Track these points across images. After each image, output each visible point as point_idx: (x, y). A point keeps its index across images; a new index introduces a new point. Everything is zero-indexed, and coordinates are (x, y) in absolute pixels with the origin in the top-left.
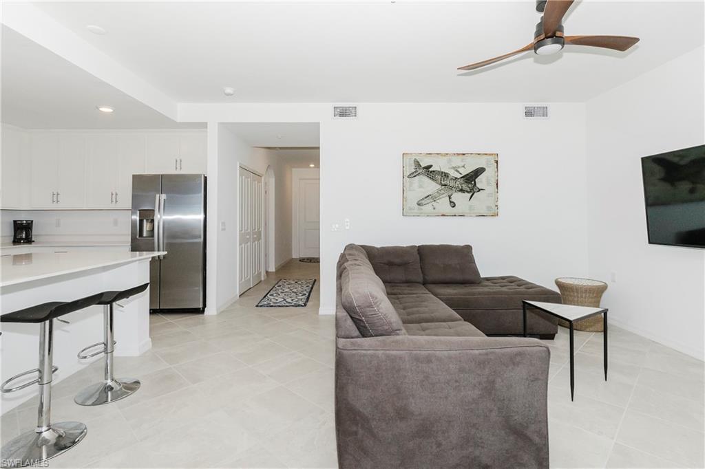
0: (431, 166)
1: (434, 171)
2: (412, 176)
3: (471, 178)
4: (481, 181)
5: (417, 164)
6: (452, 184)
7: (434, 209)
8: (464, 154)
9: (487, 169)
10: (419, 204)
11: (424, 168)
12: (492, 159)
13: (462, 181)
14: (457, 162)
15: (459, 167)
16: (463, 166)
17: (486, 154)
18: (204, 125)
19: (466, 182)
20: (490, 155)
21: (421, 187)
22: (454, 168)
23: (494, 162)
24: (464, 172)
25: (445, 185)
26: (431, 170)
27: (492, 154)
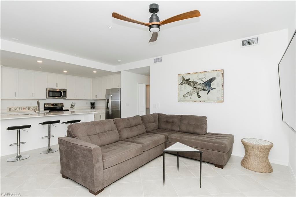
0: (189, 79)
1: (190, 81)
2: (181, 84)
3: (208, 83)
4: (213, 85)
5: (183, 78)
6: (199, 87)
7: (191, 99)
8: (205, 72)
9: (217, 78)
10: (184, 97)
11: (186, 80)
12: (220, 73)
13: (203, 85)
14: (202, 76)
15: (202, 78)
16: (205, 78)
17: (217, 70)
18: (119, 72)
19: (205, 85)
20: (218, 70)
21: (185, 89)
22: (200, 79)
23: (221, 74)
24: (205, 80)
25: (195, 88)
26: (189, 81)
27: (220, 70)
